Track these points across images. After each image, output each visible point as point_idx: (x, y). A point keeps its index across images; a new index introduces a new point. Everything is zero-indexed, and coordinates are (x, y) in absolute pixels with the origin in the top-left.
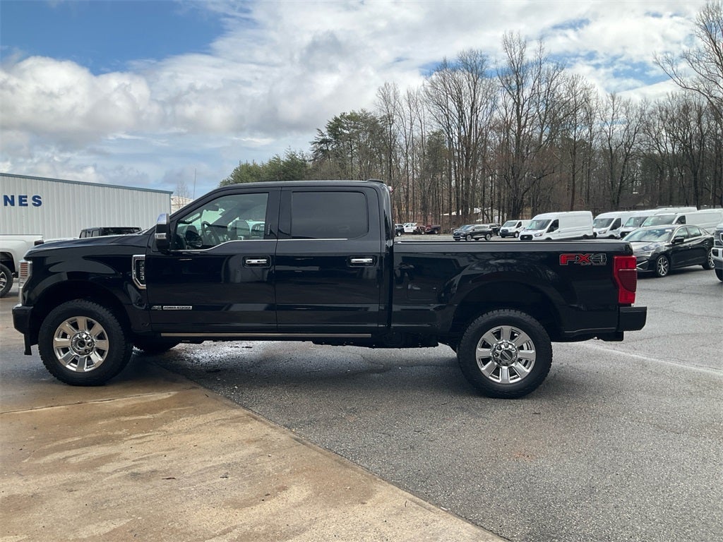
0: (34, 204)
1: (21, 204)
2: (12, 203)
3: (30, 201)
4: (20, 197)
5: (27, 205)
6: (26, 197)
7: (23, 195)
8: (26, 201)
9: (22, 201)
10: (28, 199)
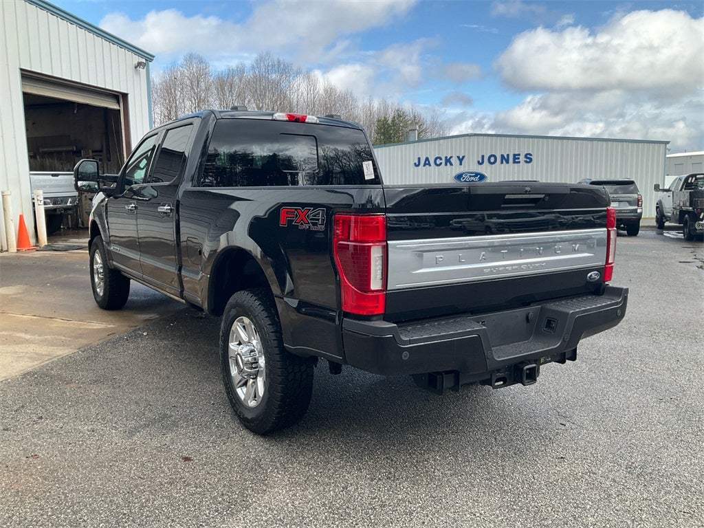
0: (526, 162)
1: (514, 162)
2: (507, 162)
3: (522, 159)
4: (515, 155)
5: (519, 162)
6: (519, 155)
7: (516, 153)
8: (519, 158)
9: (516, 158)
10: (520, 157)
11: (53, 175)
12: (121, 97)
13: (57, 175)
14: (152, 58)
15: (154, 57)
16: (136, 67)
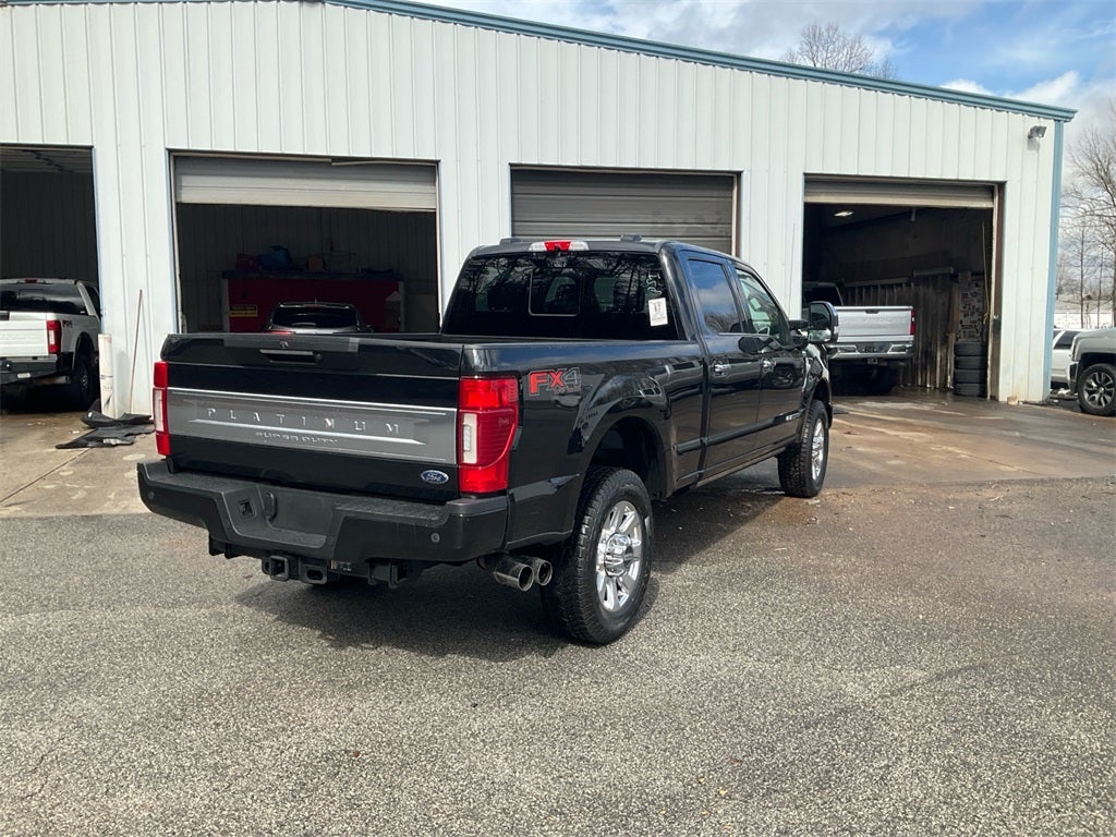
11: (867, 311)
12: (995, 189)
13: (876, 311)
14: (1070, 115)
15: (1074, 112)
16: (1030, 137)
